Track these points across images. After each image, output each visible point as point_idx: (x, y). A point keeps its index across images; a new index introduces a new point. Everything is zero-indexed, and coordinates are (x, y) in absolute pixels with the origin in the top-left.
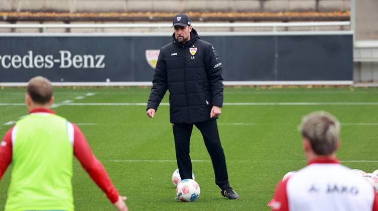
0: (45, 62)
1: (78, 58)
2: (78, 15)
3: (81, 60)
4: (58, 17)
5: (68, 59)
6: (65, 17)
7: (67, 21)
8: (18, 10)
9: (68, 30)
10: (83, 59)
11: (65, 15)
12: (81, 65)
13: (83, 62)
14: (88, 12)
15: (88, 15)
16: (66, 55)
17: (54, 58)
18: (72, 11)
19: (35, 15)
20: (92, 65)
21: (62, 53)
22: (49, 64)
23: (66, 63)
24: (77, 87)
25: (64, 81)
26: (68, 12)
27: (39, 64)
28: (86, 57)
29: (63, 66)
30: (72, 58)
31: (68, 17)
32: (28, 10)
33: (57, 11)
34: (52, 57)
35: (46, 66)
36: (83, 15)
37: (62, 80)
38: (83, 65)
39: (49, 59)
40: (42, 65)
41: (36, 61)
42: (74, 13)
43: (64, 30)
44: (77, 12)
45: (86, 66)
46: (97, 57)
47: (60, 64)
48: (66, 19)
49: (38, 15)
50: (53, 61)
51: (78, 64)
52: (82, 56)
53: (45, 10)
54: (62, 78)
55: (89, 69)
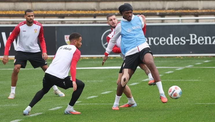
0: (180, 41)
1: (201, 39)
2: (204, 11)
3: (203, 40)
4: (191, 13)
5: (195, 39)
6: (195, 12)
7: (197, 15)
8: (167, 8)
9: (197, 21)
10: (204, 39)
11: (195, 11)
12: (203, 42)
13: (204, 41)
14: (210, 9)
15: (210, 11)
16: (193, 37)
17: (186, 39)
18: (200, 9)
19: (177, 12)
20: (210, 43)
21: (191, 35)
22: (183, 43)
23: (194, 41)
24: (200, 56)
25: (192, 53)
26: (198, 9)
27: (177, 42)
28: (206, 38)
29: (191, 43)
30: (197, 39)
31: (198, 13)
32: (173, 9)
33: (190, 9)
34: (184, 38)
35: (181, 44)
36: (207, 11)
37: (191, 52)
38: (205, 43)
39: (183, 39)
40: (179, 43)
41: (175, 40)
42: (201, 10)
43: (195, 20)
44: (203, 9)
45: (206, 43)
46: (213, 37)
47: (190, 42)
48: (196, 14)
49: (179, 11)
50: (185, 40)
51: (201, 42)
52: (203, 37)
53: (183, 8)
54: (191, 51)
55: (208, 45)
